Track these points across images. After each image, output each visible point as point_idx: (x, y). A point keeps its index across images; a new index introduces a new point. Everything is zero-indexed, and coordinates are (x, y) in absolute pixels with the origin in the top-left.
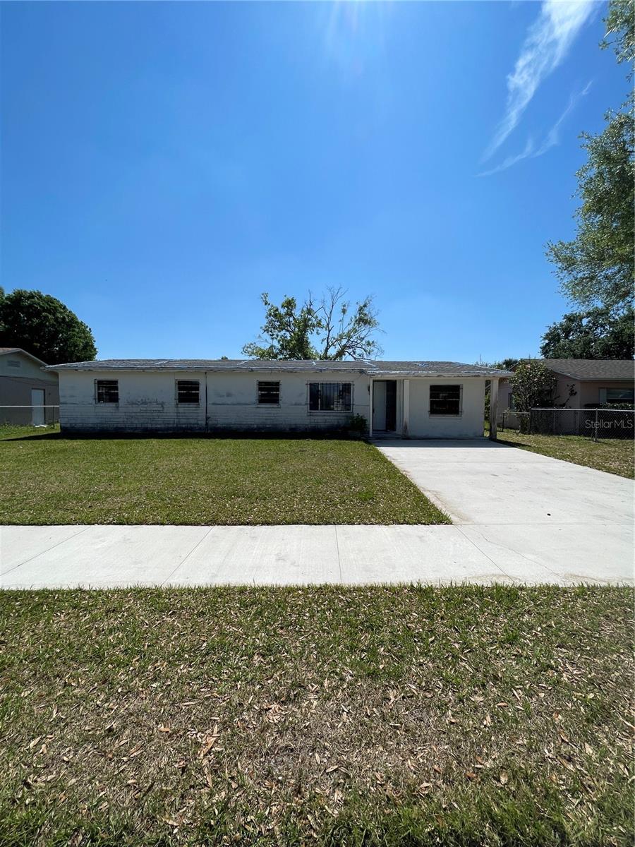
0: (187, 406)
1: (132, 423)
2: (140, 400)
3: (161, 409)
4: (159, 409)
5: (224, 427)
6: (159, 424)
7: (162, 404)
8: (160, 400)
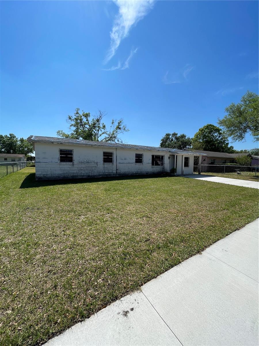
0: (108, 164)
1: (81, 173)
2: (85, 161)
3: (96, 165)
4: (95, 165)
5: (123, 173)
6: (95, 173)
7: (97, 163)
8: (96, 161)
